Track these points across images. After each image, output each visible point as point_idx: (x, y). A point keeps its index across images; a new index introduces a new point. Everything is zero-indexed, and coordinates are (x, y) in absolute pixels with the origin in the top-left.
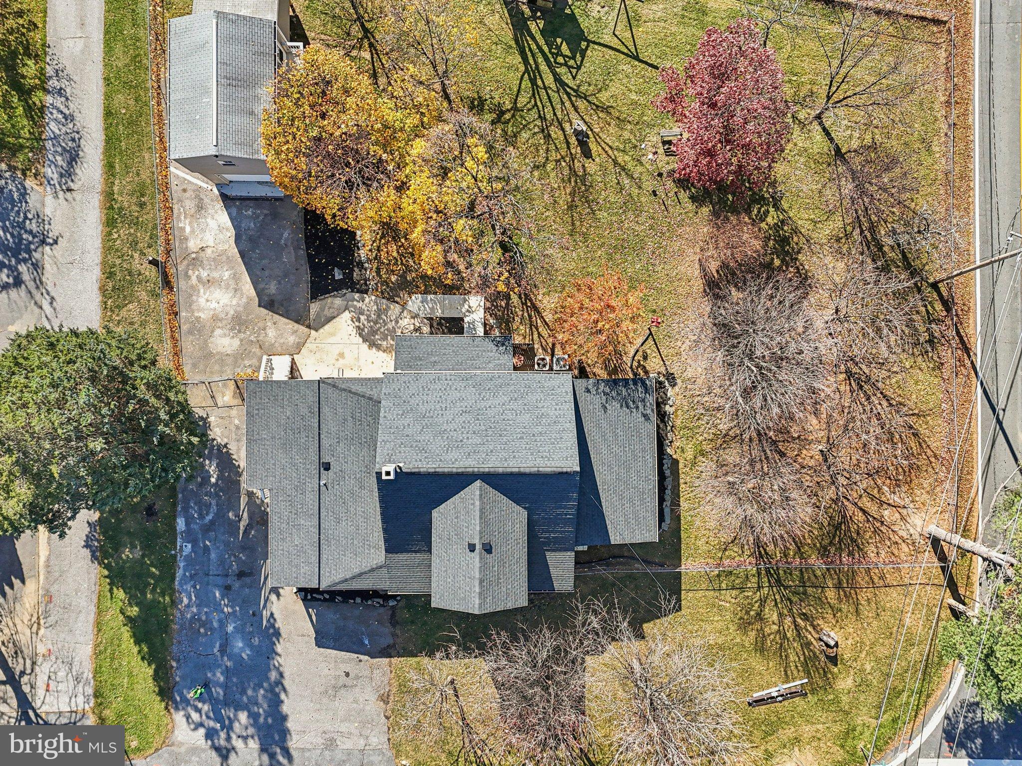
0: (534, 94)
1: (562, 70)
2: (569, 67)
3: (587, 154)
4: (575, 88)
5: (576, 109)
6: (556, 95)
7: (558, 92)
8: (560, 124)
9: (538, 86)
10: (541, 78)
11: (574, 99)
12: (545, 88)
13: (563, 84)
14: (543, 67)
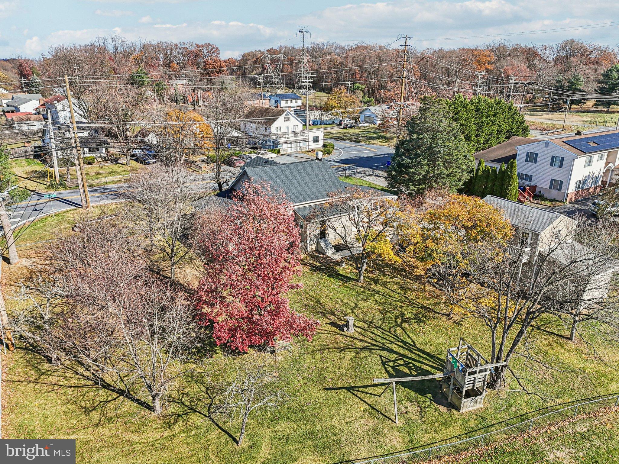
0: (396, 336)
1: (393, 357)
2: (390, 361)
3: (333, 324)
4: (373, 351)
5: (361, 340)
6: (382, 342)
7: (383, 344)
8: (365, 330)
9: (398, 341)
10: (402, 347)
11: (368, 345)
12: (393, 342)
13: (384, 349)
14: (406, 353)
